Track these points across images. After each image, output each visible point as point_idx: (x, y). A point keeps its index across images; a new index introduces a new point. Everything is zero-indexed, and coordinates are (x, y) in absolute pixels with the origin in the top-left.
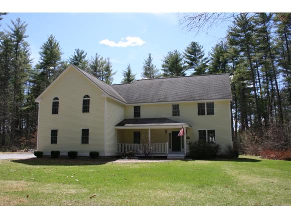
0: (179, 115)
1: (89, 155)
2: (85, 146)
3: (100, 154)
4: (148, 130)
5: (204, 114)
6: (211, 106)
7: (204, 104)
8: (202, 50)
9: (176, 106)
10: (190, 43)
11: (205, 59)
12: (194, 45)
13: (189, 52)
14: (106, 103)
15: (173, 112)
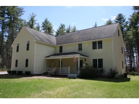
0: (82, 50)
1: (25, 73)
2: (27, 68)
3: (31, 72)
4: (60, 59)
5: (96, 49)
6: (100, 43)
7: (96, 42)
8: (125, 18)
9: (80, 45)
10: (118, 15)
11: (126, 22)
12: (120, 15)
13: (117, 19)
14: (36, 44)
15: (79, 48)
